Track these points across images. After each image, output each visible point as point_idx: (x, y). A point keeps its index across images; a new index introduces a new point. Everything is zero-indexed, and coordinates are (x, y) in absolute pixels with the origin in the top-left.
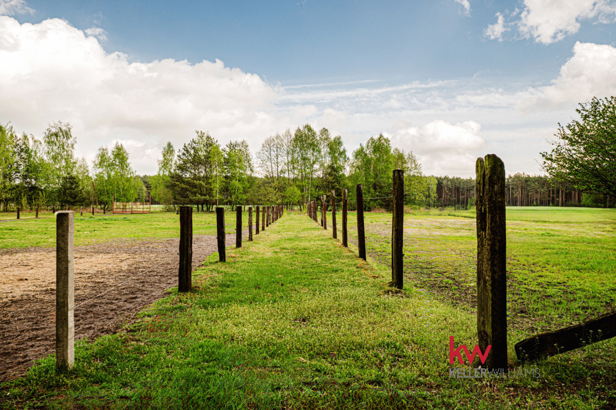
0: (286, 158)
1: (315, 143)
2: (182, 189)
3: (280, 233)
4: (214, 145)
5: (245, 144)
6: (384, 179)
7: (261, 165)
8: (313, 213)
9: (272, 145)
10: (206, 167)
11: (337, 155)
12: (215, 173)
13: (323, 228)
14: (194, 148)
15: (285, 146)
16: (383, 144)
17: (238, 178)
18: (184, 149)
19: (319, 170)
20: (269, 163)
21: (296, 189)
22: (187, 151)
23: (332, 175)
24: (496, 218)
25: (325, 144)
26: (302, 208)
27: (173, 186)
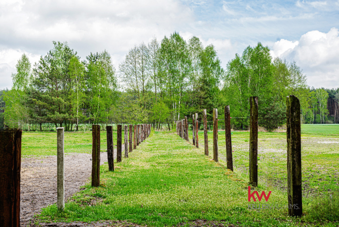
0: (152, 70)
1: (185, 53)
2: (40, 106)
3: (153, 151)
4: (74, 58)
5: (106, 56)
6: (264, 93)
7: (125, 79)
8: (183, 132)
9: (137, 56)
10: (64, 81)
11: (209, 67)
12: (74, 88)
13: (195, 146)
14: (51, 61)
15: (151, 57)
16: (262, 54)
17: (99, 94)
18: (41, 62)
19: (190, 84)
20: (134, 77)
21: (164, 105)
22: (44, 64)
23: (204, 90)
24: (295, 131)
25: (196, 54)
26: (171, 126)
27: (31, 103)
